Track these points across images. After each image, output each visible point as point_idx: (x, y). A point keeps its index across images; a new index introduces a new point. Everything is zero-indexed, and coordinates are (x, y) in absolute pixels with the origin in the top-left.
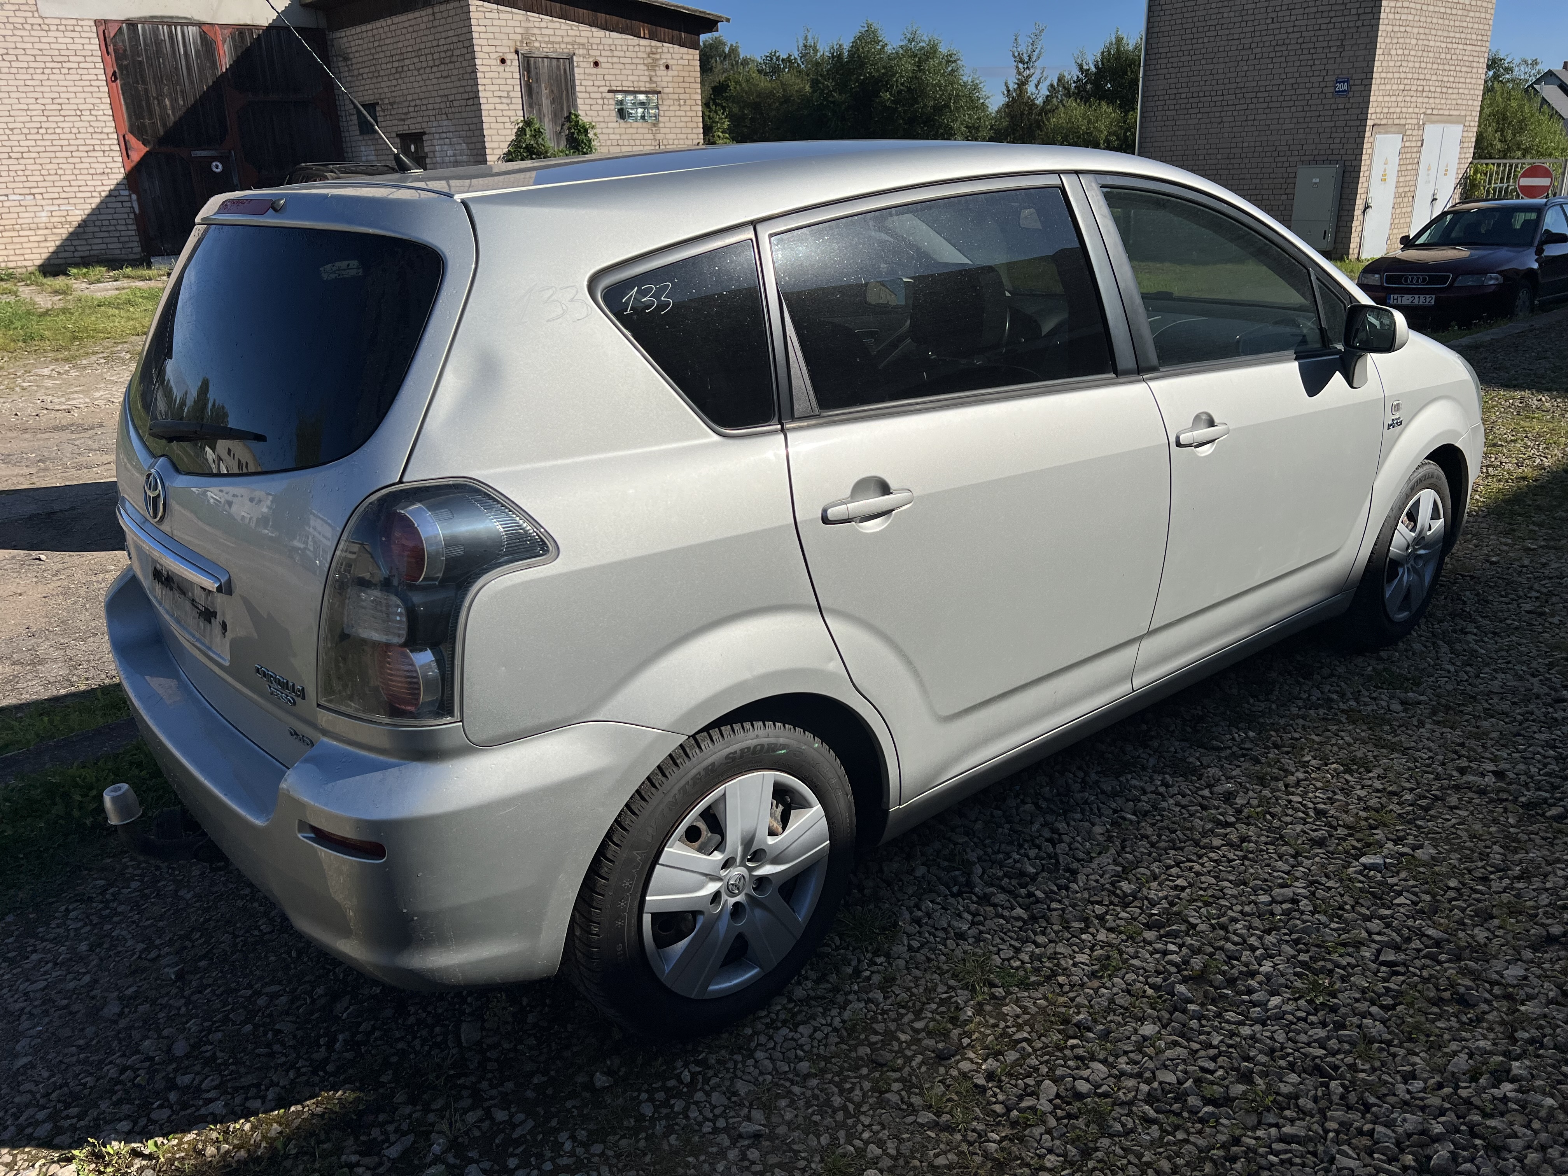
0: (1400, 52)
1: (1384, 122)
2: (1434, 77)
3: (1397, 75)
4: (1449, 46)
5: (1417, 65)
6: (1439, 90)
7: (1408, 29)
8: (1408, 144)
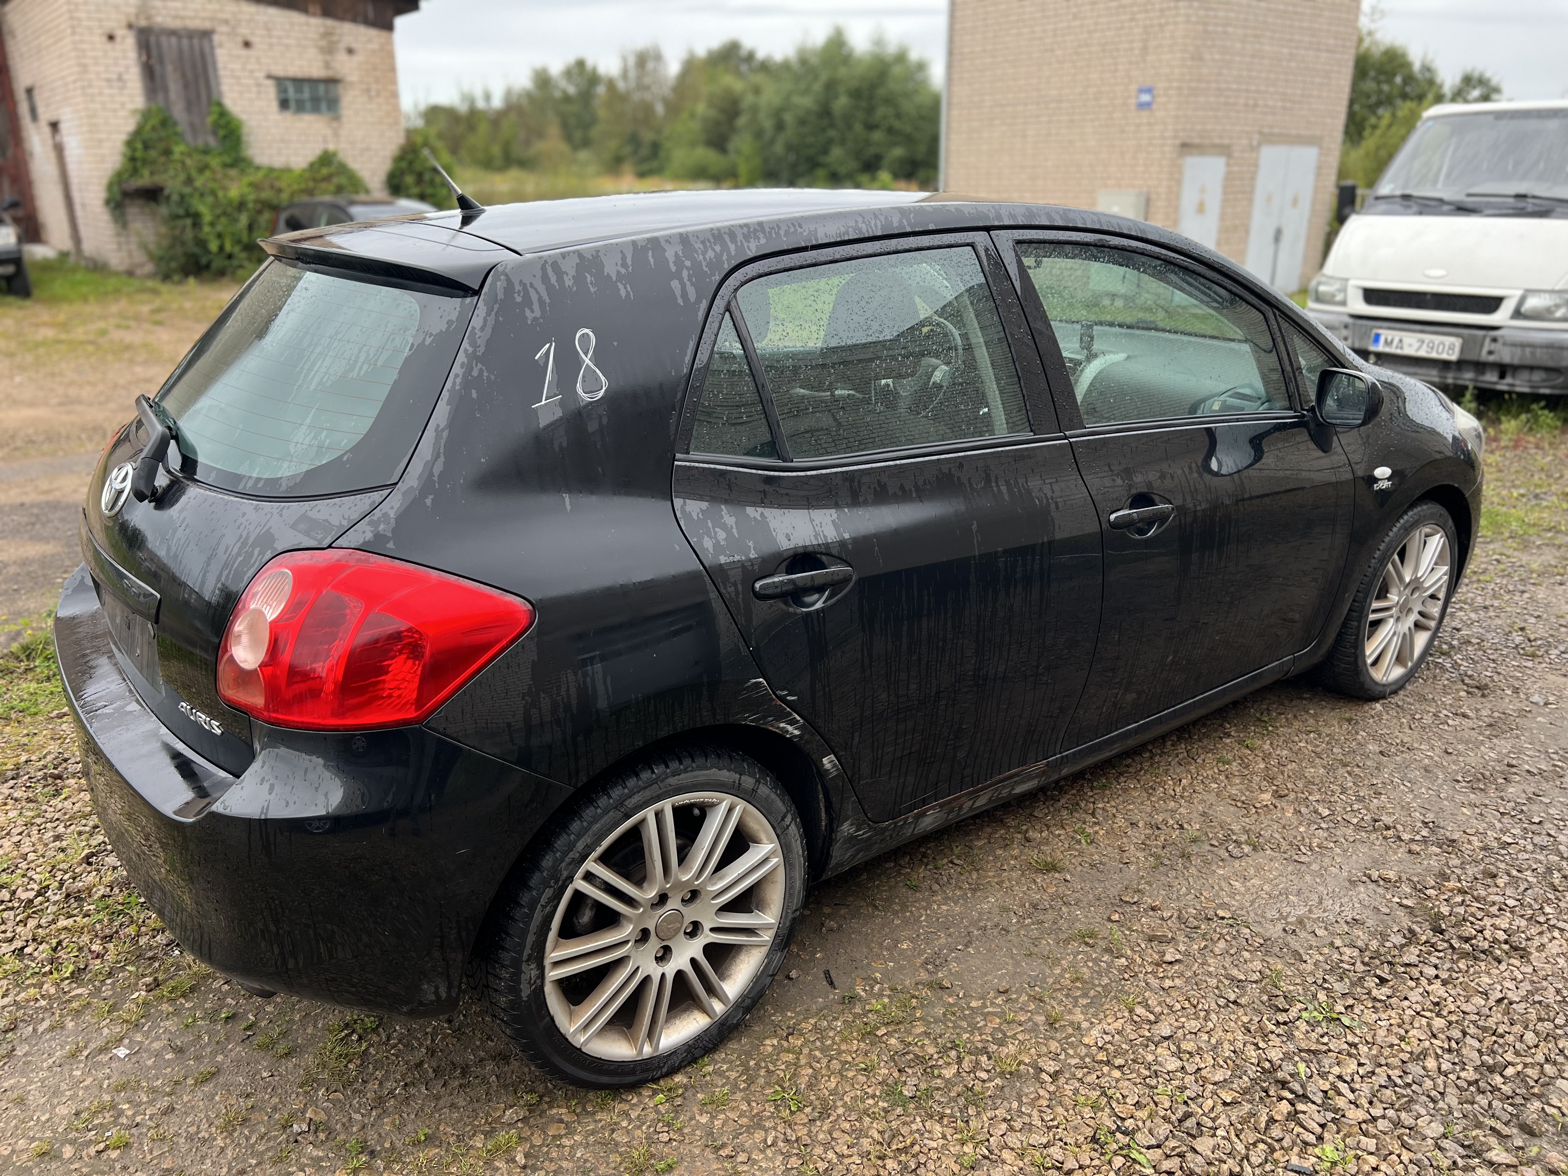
0: (1217, 57)
1: (1197, 141)
2: (1272, 89)
3: (1214, 85)
4: (1294, 51)
5: (1245, 73)
6: (1279, 104)
7: (1230, 29)
8: (1236, 169)
